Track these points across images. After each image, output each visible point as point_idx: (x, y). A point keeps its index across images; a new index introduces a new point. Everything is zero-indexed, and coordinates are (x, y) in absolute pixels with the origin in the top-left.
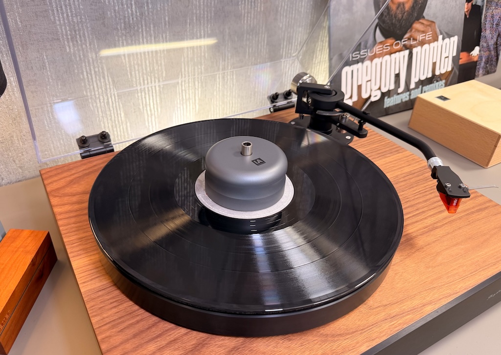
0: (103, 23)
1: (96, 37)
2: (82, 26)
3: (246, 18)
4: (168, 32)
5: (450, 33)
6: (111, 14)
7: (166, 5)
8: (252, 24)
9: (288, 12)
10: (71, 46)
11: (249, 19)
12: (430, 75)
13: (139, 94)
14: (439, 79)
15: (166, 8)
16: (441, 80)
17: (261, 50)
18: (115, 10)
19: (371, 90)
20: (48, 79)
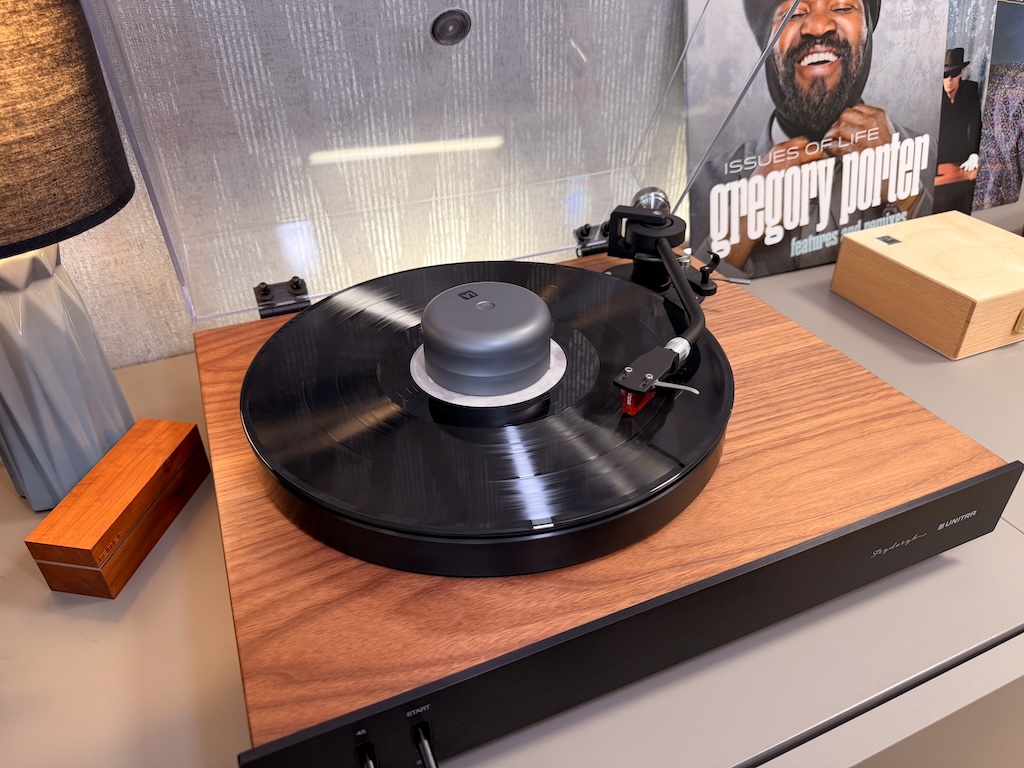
0: (307, 110)
1: (295, 131)
2: (273, 114)
3: (543, 103)
4: (412, 125)
5: (915, 130)
6: (318, 95)
7: (408, 81)
8: (554, 114)
9: (618, 93)
10: (256, 146)
11: (549, 104)
12: (877, 202)
13: (367, 224)
14: (895, 210)
15: (408, 86)
16: (899, 211)
17: (572, 156)
18: (325, 90)
19: (766, 226)
20: (221, 195)
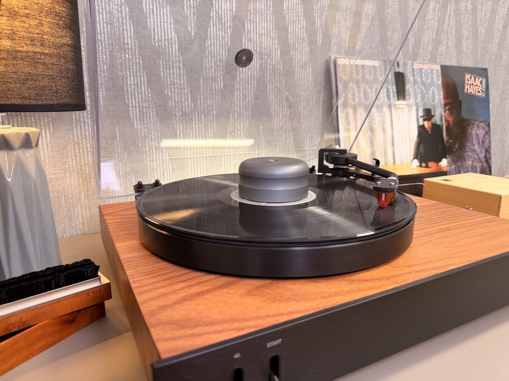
0: (166, 110)
1: (159, 119)
2: (149, 110)
3: (276, 119)
4: (215, 123)
6: (172, 103)
7: (214, 102)
8: (281, 124)
9: (309, 118)
10: (139, 124)
11: (278, 119)
13: (190, 170)
15: (214, 104)
17: (289, 144)
18: (175, 101)
20: (117, 148)
